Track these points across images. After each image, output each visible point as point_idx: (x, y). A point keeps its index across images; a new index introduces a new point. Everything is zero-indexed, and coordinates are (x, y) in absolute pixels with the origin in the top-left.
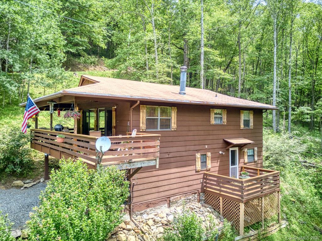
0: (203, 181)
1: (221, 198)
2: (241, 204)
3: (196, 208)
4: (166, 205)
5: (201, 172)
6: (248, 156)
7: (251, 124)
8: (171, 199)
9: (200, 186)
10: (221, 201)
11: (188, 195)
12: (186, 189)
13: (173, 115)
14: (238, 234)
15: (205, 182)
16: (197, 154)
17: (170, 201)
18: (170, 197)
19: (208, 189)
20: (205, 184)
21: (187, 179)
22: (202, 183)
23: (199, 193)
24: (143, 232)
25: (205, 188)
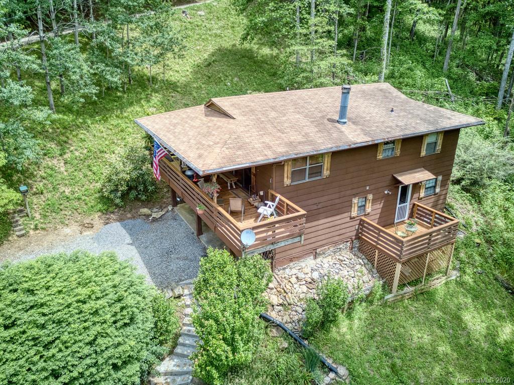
0: (359, 227)
1: (377, 251)
2: (397, 263)
3: (346, 260)
4: (312, 257)
5: (356, 219)
6: (426, 188)
7: (439, 147)
8: (318, 251)
9: (354, 233)
10: (377, 253)
11: (338, 244)
12: (336, 238)
13: (326, 159)
14: (391, 292)
15: (361, 229)
16: (354, 200)
17: (316, 252)
18: (316, 249)
19: (363, 237)
20: (360, 231)
21: (338, 228)
22: (358, 230)
23: (352, 241)
24: (285, 292)
25: (360, 235)
